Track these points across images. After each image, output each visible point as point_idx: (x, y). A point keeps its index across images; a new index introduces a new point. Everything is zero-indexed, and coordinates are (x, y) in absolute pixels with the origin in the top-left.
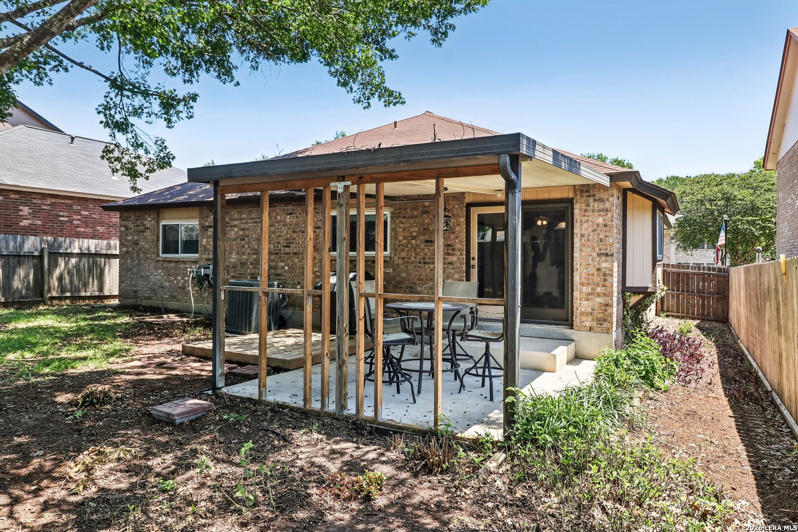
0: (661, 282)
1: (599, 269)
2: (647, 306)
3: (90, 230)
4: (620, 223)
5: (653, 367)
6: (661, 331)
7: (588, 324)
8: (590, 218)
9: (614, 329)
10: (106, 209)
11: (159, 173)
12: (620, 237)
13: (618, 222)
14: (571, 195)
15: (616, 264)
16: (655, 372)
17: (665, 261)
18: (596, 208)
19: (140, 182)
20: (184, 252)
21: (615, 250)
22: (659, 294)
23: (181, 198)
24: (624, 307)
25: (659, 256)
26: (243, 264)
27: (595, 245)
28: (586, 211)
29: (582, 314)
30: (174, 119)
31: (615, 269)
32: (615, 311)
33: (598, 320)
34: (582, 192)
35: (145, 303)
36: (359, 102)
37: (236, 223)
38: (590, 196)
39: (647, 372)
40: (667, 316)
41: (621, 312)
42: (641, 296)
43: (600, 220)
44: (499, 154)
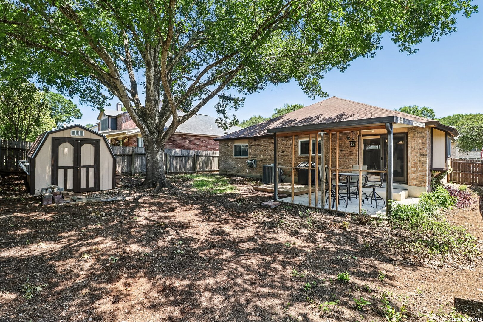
0: (450, 166)
1: (420, 161)
2: (442, 177)
3: (205, 147)
4: (430, 142)
5: (446, 200)
6: (450, 188)
7: (415, 183)
8: (416, 140)
9: (427, 185)
10: (215, 140)
11: (233, 127)
12: (430, 147)
13: (428, 141)
14: (406, 131)
15: (428, 159)
16: (447, 202)
17: (452, 157)
18: (418, 136)
19: (228, 131)
20: (243, 155)
21: (427, 153)
22: (449, 172)
23: (242, 136)
24: (431, 177)
25: (448, 155)
26: (265, 159)
27: (418, 151)
28: (413, 137)
29: (412, 179)
30: (237, 107)
31: (428, 161)
32: (427, 178)
33: (419, 181)
34: (411, 129)
35: (228, 173)
36: (311, 97)
37: (262, 144)
38: (415, 131)
39: (443, 202)
40: (453, 183)
41: (430, 179)
42: (440, 172)
43: (420, 141)
44: (385, 123)
